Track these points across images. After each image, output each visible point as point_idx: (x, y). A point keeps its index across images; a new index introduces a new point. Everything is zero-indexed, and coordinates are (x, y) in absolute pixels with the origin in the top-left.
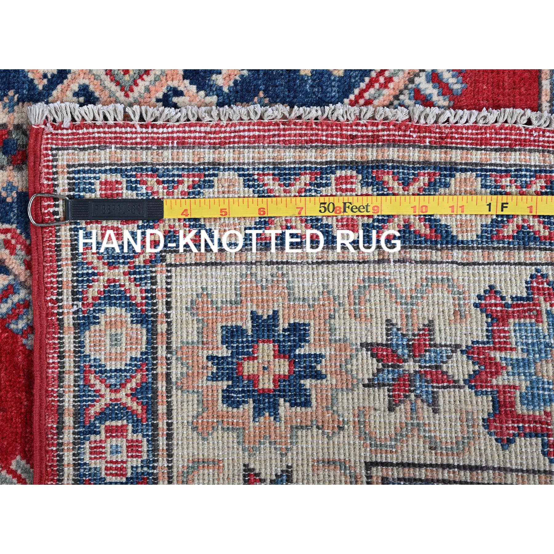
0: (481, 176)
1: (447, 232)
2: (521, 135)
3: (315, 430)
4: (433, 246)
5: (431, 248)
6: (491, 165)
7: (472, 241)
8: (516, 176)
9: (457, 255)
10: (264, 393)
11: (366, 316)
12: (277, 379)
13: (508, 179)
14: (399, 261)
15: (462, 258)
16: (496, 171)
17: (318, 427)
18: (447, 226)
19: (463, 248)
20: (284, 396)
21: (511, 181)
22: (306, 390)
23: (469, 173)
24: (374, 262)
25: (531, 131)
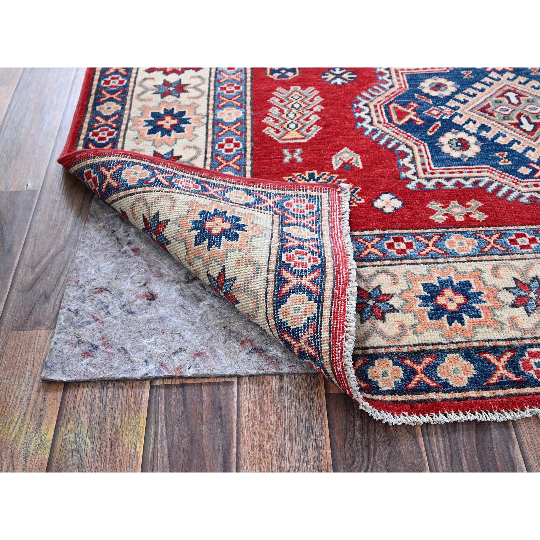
0: (315, 316)
1: (283, 302)
2: (339, 335)
3: (186, 251)
4: (275, 296)
5: (274, 294)
6: (321, 321)
7: (278, 317)
8: (314, 336)
9: (271, 310)
10: (204, 224)
11: (238, 266)
12: (210, 229)
13: (312, 332)
14: (268, 279)
15: (269, 314)
16: (318, 324)
17: (187, 252)
18: (286, 301)
19: (274, 312)
20: (201, 232)
21: (311, 334)
22: (203, 241)
23: (316, 310)
24: (268, 267)
25: (341, 341)
